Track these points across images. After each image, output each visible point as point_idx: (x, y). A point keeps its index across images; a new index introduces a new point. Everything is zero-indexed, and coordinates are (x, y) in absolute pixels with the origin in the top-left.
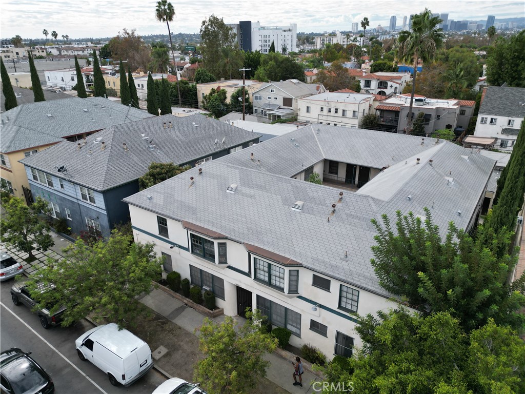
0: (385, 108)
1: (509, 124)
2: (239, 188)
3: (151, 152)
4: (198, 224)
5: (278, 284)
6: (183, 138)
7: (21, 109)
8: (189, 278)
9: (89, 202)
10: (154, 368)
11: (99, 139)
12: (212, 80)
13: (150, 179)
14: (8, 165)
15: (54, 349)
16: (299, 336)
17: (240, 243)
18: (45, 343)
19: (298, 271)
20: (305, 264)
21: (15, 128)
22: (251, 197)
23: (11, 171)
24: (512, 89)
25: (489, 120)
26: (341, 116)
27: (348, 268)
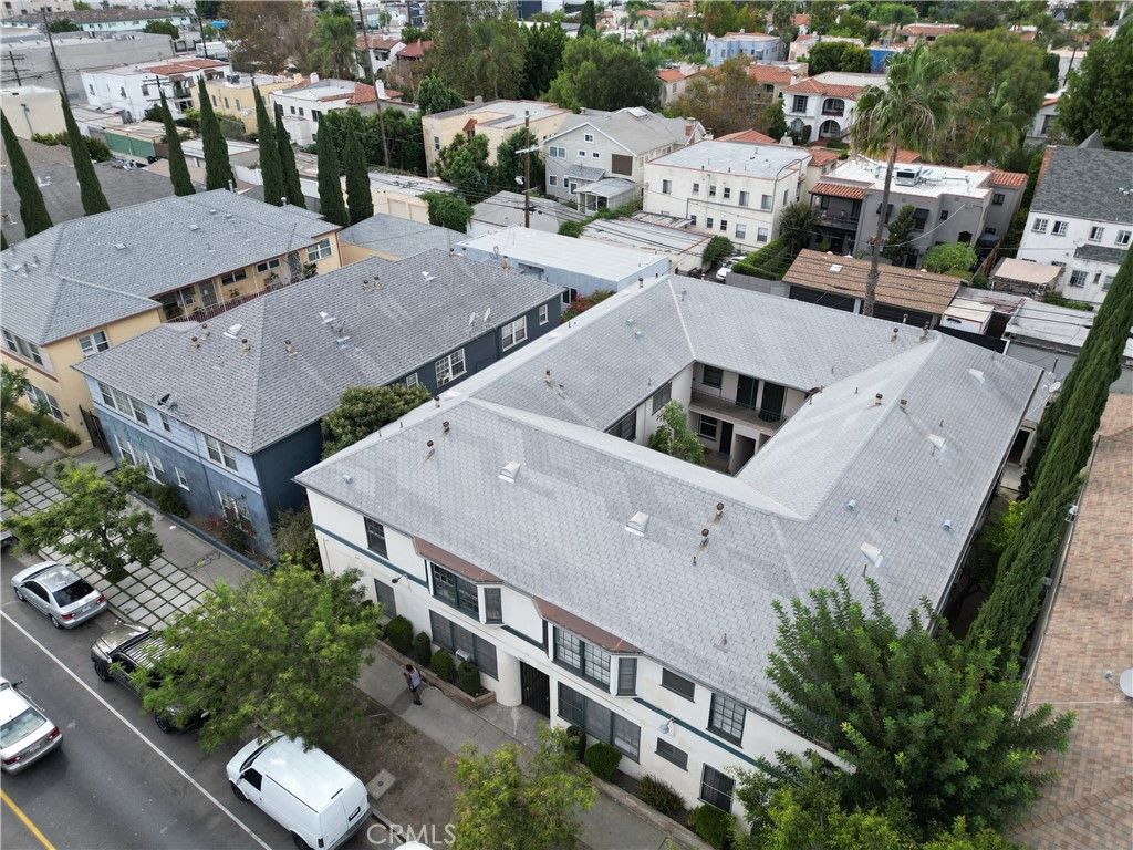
0: (831, 192)
1: (1092, 236)
2: (523, 473)
3: (341, 353)
4: (445, 547)
5: (598, 675)
6: (405, 314)
7: (60, 238)
8: (429, 631)
9: (223, 465)
10: (373, 816)
11: (235, 328)
12: (455, 104)
13: (344, 427)
14: (47, 366)
15: (187, 776)
16: (637, 759)
17: (528, 595)
18: (169, 764)
19: (635, 660)
20: (648, 650)
21: (54, 286)
22: (548, 494)
23: (55, 379)
24: (1106, 154)
25: (1051, 226)
26: (736, 203)
27: (727, 665)
